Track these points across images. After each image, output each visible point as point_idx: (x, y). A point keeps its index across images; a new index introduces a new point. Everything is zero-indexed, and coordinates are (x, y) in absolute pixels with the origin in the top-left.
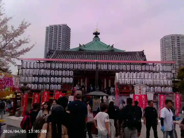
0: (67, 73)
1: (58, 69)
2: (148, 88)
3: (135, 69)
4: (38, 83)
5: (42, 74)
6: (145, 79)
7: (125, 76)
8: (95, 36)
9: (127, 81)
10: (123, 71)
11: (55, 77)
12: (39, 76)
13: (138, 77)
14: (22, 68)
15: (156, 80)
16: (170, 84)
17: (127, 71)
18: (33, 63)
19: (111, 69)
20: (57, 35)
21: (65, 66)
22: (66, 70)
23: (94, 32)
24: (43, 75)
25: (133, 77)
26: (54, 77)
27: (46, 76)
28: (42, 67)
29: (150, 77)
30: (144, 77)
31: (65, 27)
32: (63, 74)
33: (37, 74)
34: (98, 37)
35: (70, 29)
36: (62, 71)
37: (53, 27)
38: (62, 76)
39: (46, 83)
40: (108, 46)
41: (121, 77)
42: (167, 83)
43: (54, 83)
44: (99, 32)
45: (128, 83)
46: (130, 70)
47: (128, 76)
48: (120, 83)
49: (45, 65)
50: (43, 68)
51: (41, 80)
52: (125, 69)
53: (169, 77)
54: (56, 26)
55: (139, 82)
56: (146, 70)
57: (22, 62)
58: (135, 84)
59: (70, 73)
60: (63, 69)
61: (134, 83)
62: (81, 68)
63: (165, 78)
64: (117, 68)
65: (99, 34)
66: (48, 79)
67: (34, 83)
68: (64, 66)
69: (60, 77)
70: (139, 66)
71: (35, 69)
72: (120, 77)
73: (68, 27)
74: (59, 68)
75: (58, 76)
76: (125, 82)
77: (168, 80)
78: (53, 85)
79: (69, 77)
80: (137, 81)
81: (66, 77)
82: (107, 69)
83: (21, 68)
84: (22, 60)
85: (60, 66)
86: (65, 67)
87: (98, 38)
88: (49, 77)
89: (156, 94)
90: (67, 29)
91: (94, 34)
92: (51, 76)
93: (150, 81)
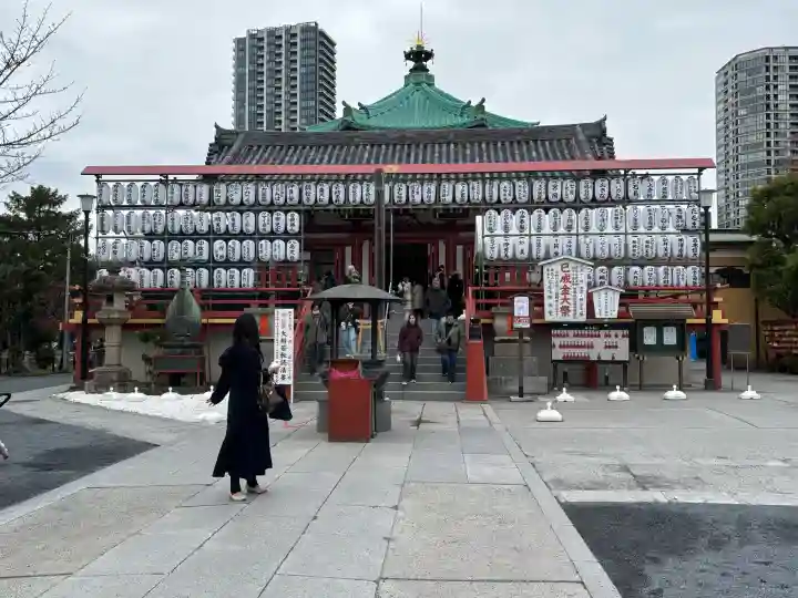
0: (274, 221)
1: (241, 208)
2: (602, 271)
3: (550, 196)
4: (166, 265)
5: (177, 229)
6: (591, 237)
7: (506, 228)
8: (411, 64)
9: (518, 247)
10: (498, 206)
11: (230, 239)
12: (168, 236)
13: (562, 230)
14: (102, 208)
15: (636, 239)
16: (691, 254)
17: (514, 206)
18: (142, 183)
19: (449, 199)
20: (280, 71)
21: (269, 193)
22: (271, 208)
23: (408, 50)
24: (181, 233)
25: (539, 229)
26: (227, 241)
27: (196, 236)
28: (176, 200)
29: (610, 229)
30: (587, 228)
31: (312, 35)
32: (261, 227)
33: (160, 229)
34: (428, 70)
35: (333, 44)
36: (257, 213)
37: (261, 39)
38: (257, 236)
39: (196, 265)
40: (465, 107)
41: (490, 230)
42: (681, 251)
43: (227, 264)
44: (429, 50)
45: (519, 256)
46: (527, 203)
47: (522, 228)
48: (488, 255)
49: (187, 190)
50: (181, 205)
51: (176, 251)
52: (510, 198)
53: (689, 226)
54: (273, 34)
55: (565, 249)
56: (594, 199)
57: (97, 181)
58: (547, 257)
59: (289, 223)
60: (261, 208)
61: (542, 254)
62: (331, 198)
63: (671, 229)
64: (477, 196)
65: (429, 55)
66: (201, 248)
67: (150, 264)
68: (264, 195)
69: (251, 236)
70: (568, 183)
71: (150, 207)
72: (486, 233)
73: (323, 34)
74: (242, 204)
75: (242, 236)
76: (506, 250)
77: (683, 237)
78: (223, 271)
79: (287, 236)
80: (556, 246)
81: (272, 236)
82: (433, 199)
83: (98, 207)
84: (98, 176)
85: (248, 193)
86: (268, 199)
87: (424, 73)
88: (208, 240)
89: (629, 295)
90: (322, 44)
91: (408, 56)
92: (212, 235)
93: (610, 244)
